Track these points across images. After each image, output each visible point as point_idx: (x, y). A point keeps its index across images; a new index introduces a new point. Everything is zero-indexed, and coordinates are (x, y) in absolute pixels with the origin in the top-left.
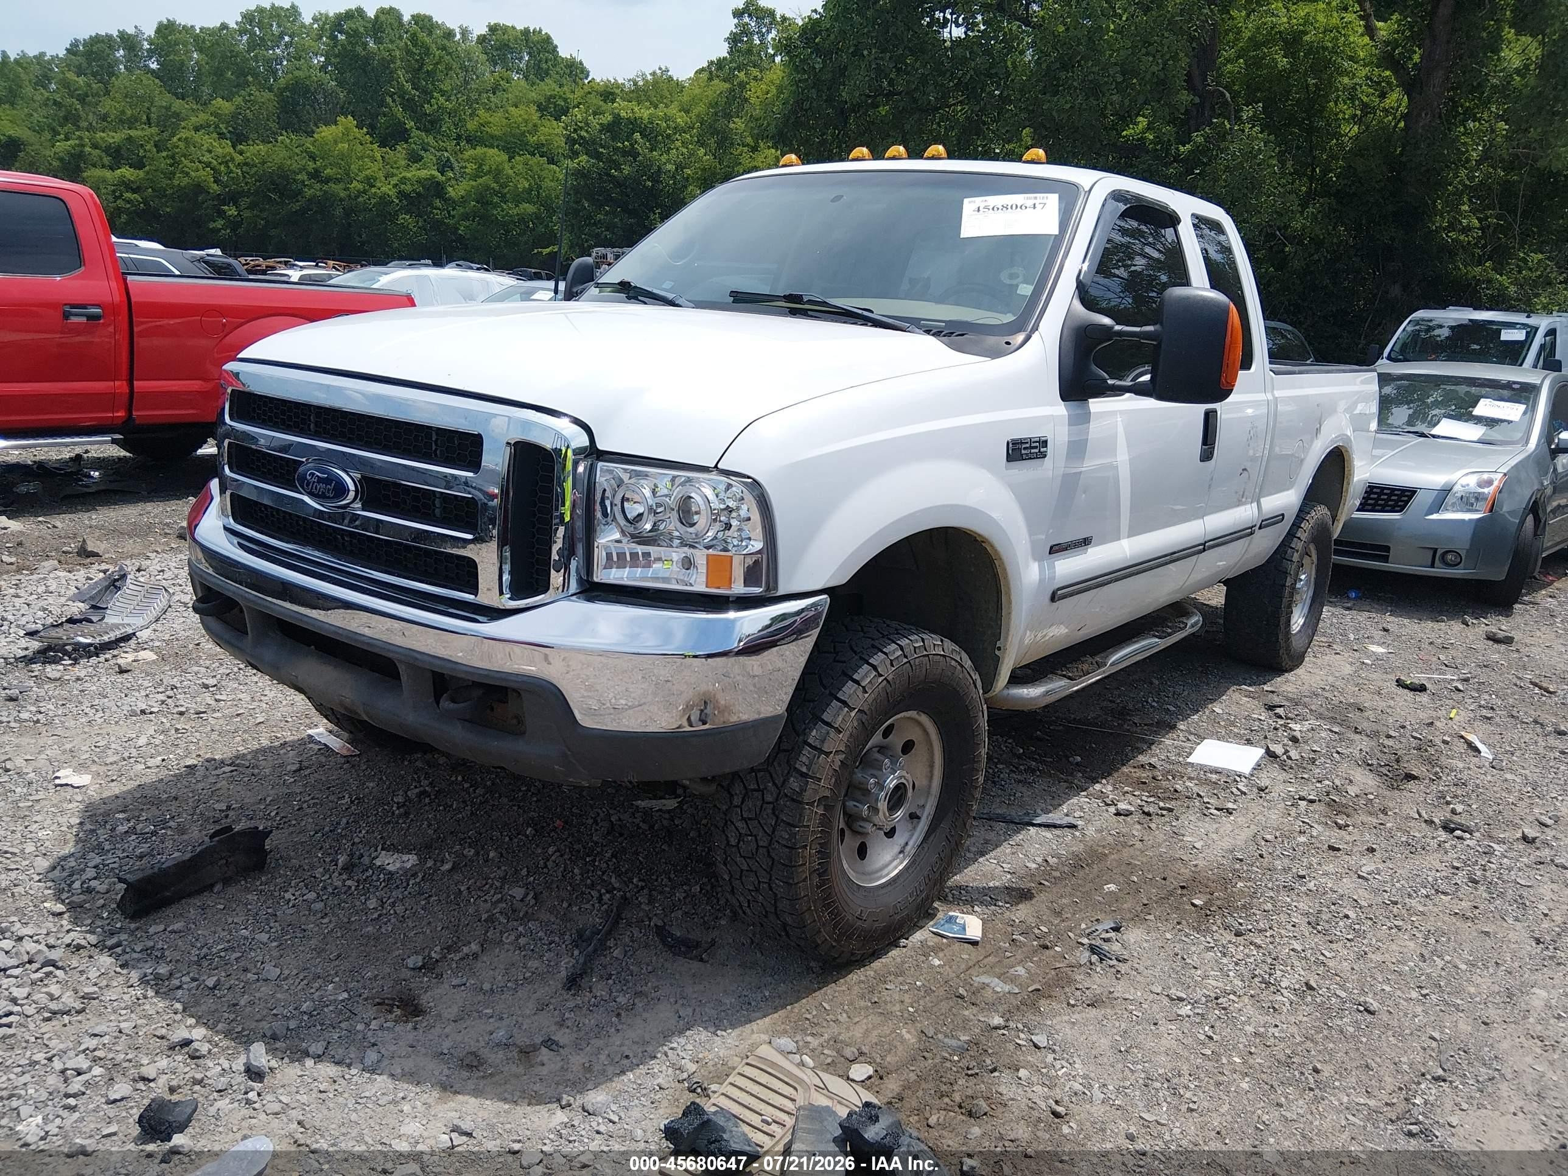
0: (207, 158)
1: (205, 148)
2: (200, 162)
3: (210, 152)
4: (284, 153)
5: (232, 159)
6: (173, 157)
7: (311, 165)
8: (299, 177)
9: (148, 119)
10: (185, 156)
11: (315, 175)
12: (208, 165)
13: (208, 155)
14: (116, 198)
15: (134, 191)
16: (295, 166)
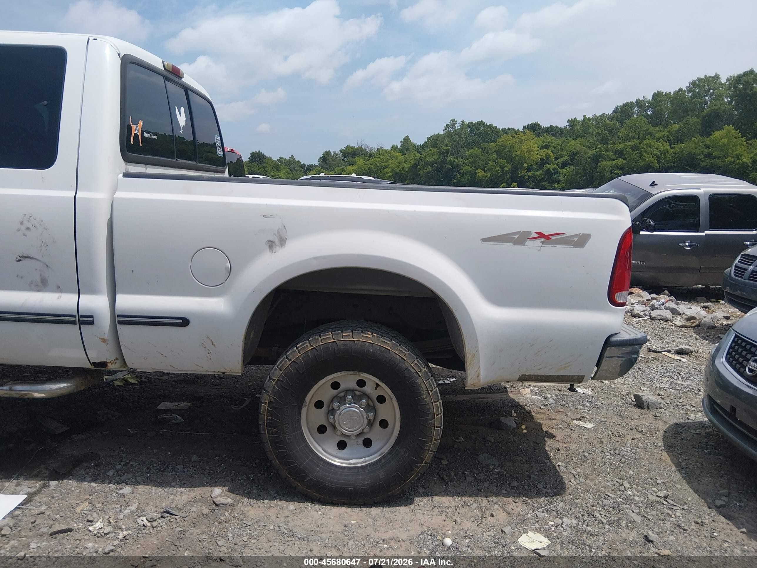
0: (655, 152)
1: (655, 147)
2: (652, 154)
3: (657, 149)
4: (694, 146)
5: (668, 151)
6: (640, 153)
7: (706, 151)
8: (699, 157)
9: (639, 137)
10: (645, 152)
11: (708, 156)
12: (655, 155)
13: (656, 151)
14: (612, 173)
15: (620, 169)
16: (698, 152)
